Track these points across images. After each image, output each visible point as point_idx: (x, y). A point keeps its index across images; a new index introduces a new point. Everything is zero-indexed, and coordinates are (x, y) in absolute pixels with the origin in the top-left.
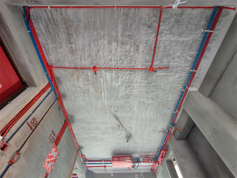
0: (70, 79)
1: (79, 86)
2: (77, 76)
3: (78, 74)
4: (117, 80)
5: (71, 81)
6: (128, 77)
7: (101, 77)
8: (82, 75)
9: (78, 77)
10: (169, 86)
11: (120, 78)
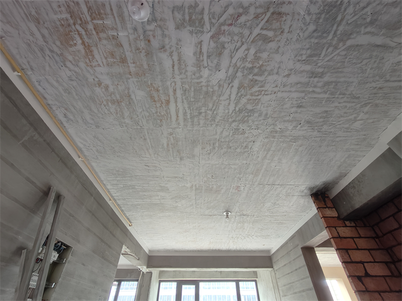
0: (62, 54)
1: (96, 79)
2: (83, 43)
3: (85, 37)
4: (215, 61)
5: (68, 64)
6: (252, 51)
7: (165, 51)
8: (100, 39)
9: (88, 48)
10: (374, 85)
11: (226, 52)
